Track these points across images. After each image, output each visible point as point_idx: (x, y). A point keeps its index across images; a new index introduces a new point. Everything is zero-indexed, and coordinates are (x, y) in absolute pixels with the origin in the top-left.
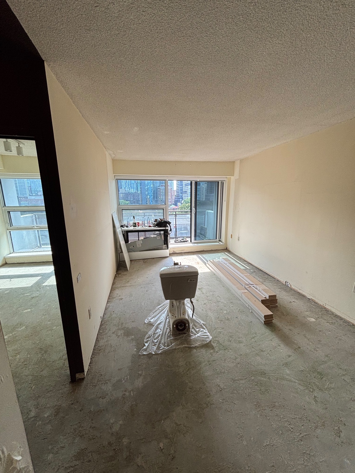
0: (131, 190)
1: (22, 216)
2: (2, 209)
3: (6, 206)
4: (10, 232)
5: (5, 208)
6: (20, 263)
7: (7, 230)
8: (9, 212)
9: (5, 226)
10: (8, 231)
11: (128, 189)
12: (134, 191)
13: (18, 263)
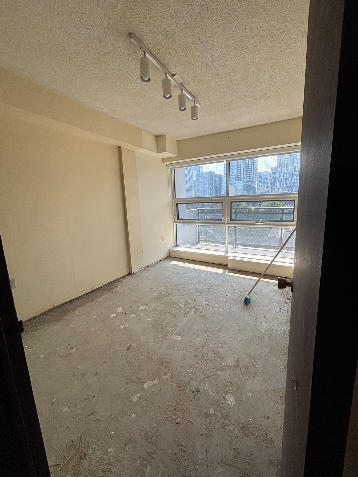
0: (285, 190)
1: (187, 210)
2: (173, 201)
3: (176, 198)
4: (176, 225)
5: (175, 200)
6: (180, 258)
7: (174, 222)
8: (177, 204)
9: (173, 218)
10: (175, 224)
11: (282, 190)
12: (290, 191)
13: (179, 258)
